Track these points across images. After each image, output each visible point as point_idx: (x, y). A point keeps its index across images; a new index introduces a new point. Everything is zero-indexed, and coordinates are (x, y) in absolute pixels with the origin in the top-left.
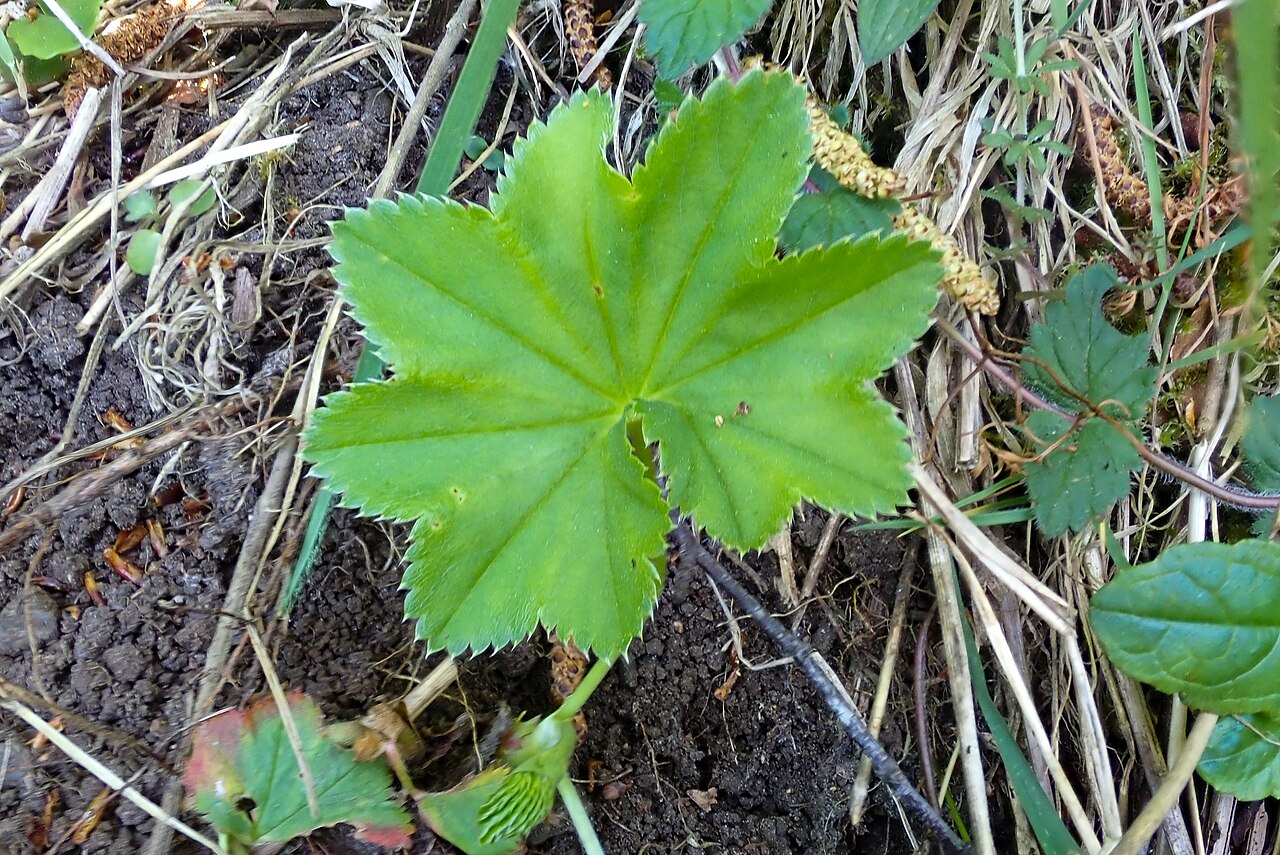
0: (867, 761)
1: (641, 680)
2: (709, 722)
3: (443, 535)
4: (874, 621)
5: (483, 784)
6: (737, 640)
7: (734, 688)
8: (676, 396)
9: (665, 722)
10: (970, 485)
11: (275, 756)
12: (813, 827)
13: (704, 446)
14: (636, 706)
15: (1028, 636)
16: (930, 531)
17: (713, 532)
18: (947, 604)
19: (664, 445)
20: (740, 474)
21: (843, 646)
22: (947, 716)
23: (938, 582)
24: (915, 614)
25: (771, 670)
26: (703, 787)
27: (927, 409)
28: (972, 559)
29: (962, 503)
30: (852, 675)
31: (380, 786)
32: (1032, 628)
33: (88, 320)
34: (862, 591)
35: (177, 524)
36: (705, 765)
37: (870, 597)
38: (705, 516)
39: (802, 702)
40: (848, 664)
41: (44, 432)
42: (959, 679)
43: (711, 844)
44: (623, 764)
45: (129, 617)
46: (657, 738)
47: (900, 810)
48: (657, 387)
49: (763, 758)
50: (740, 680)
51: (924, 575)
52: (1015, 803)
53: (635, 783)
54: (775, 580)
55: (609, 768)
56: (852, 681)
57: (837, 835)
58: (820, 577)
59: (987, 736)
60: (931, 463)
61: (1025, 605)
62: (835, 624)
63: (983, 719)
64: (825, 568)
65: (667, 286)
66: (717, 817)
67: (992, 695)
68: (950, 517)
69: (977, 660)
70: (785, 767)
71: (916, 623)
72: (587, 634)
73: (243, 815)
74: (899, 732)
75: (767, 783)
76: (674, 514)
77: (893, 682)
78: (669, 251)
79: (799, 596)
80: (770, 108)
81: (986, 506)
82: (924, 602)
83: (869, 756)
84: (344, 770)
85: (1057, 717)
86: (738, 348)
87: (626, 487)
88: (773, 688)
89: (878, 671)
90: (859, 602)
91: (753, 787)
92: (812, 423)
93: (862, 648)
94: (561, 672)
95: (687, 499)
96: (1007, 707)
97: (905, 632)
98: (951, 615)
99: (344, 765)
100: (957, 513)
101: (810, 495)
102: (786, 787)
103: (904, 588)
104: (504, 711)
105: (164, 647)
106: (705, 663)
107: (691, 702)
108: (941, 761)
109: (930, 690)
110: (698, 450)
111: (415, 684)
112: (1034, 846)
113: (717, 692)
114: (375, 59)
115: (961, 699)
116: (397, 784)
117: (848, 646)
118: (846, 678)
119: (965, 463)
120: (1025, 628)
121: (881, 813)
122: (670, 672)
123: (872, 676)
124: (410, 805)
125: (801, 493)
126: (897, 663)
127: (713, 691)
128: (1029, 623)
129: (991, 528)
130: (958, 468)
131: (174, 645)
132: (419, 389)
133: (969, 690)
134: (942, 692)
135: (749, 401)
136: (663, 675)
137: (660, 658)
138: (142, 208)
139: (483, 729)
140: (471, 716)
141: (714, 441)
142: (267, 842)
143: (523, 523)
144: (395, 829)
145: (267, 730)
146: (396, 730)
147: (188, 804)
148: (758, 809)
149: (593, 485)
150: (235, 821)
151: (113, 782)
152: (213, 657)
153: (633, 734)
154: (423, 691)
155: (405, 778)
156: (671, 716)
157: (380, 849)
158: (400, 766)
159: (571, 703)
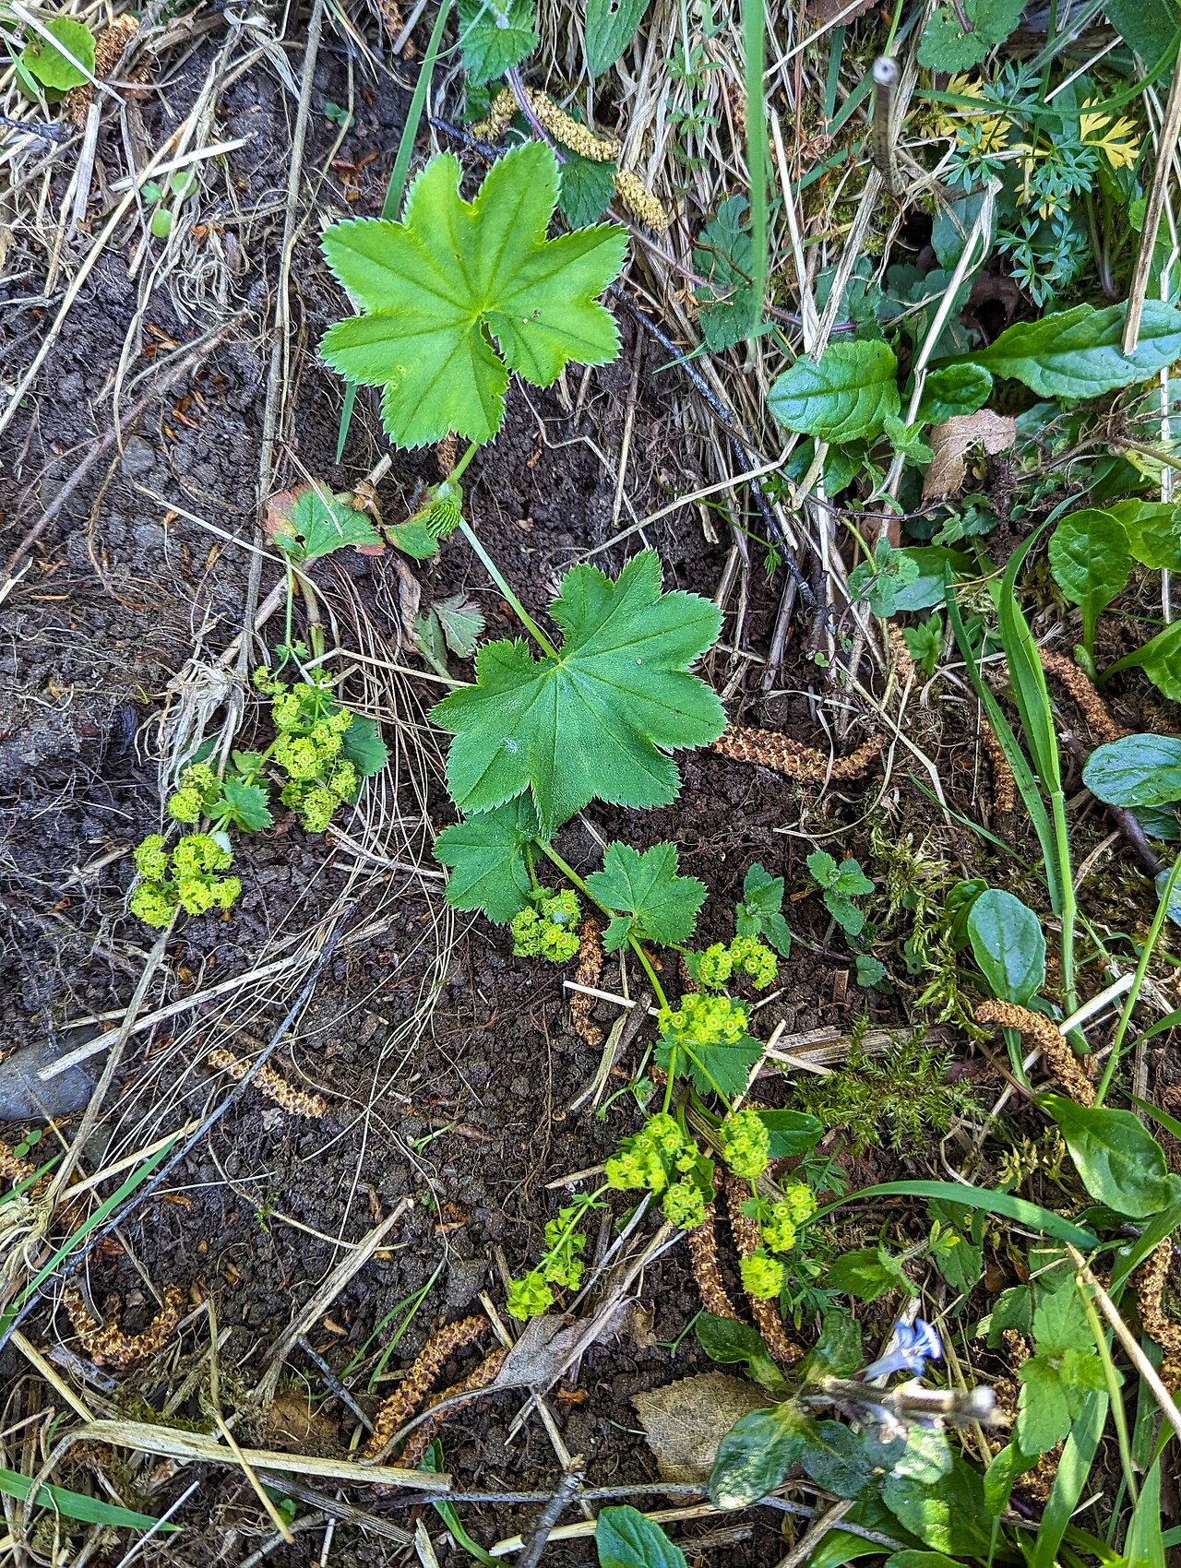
1: (486, 460)
2: (525, 481)
3: (398, 391)
5: (418, 520)
6: (542, 431)
7: (539, 459)
8: (502, 308)
9: (502, 483)
11: (311, 513)
13: (519, 334)
14: (484, 476)
17: (528, 379)
19: (501, 337)
20: (538, 348)
26: (525, 518)
30: (606, 446)
31: (366, 524)
33: (133, 270)
35: (210, 392)
36: (525, 506)
37: (613, 402)
38: (525, 372)
40: (603, 441)
41: (112, 342)
43: (532, 550)
44: (480, 507)
45: (202, 449)
46: (498, 492)
48: (491, 304)
49: (558, 499)
50: (542, 455)
53: (488, 518)
54: (558, 396)
55: (473, 510)
62: (595, 419)
64: (589, 387)
65: (493, 252)
66: (534, 534)
70: (570, 503)
72: (474, 434)
73: (299, 544)
75: (560, 513)
76: (510, 371)
78: (493, 236)
80: (538, 160)
84: (347, 517)
86: (531, 283)
87: (484, 360)
88: (562, 459)
89: (621, 444)
91: (553, 516)
92: (570, 319)
93: (611, 431)
94: (444, 460)
95: (515, 364)
99: (347, 514)
101: (574, 358)
102: (572, 514)
104: (420, 482)
105: (226, 464)
106: (521, 447)
107: (514, 471)
110: (517, 337)
111: (370, 473)
113: (528, 463)
114: (264, 58)
116: (374, 523)
117: (602, 432)
123: (618, 447)
124: (382, 533)
125: (567, 357)
127: (526, 463)
131: (231, 462)
132: (378, 318)
135: (539, 310)
138: (153, 193)
139: (408, 493)
140: (400, 487)
141: (524, 333)
142: (311, 558)
143: (435, 380)
144: (376, 546)
145: (305, 500)
146: (371, 494)
147: (269, 543)
148: (556, 528)
149: (467, 359)
150: (295, 548)
151: (228, 536)
152: (264, 465)
153: (484, 492)
154: (376, 475)
155: (379, 518)
156: (505, 479)
157: (366, 558)
158: (376, 512)
159: (456, 474)
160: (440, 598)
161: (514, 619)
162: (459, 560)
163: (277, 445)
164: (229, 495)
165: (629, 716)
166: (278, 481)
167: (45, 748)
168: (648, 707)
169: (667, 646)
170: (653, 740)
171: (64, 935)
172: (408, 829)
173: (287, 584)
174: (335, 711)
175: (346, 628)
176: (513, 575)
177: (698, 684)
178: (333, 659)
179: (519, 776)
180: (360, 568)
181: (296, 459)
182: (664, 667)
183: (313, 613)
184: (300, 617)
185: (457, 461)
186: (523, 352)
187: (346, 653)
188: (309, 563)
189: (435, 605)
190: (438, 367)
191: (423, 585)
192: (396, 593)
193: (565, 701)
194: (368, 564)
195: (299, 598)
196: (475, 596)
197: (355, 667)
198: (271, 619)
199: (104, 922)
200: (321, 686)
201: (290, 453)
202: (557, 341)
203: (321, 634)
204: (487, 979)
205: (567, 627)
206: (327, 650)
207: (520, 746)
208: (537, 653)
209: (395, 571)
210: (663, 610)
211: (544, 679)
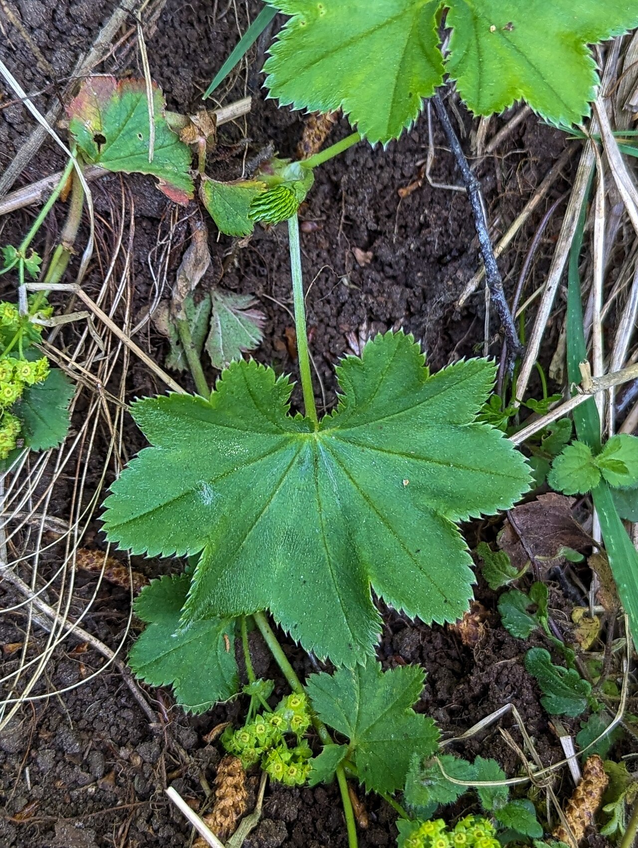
0: (484, 270)
1: (355, 162)
2: (387, 208)
3: (304, 31)
4: (525, 185)
5: (247, 189)
6: (430, 161)
7: (413, 192)
9: (360, 197)
10: (628, 122)
11: (129, 116)
12: (425, 302)
13: (478, 40)
14: (345, 179)
15: (620, 236)
16: (589, 142)
17: (464, 96)
18: (578, 194)
19: (456, 32)
20: (492, 66)
21: (497, 194)
22: (544, 267)
23: (578, 177)
24: (553, 192)
25: (443, 190)
26: (365, 249)
27: (624, 59)
28: (608, 171)
29: (618, 133)
30: (495, 215)
31: (184, 162)
32: (625, 232)
34: (526, 162)
36: (374, 235)
37: (529, 169)
38: (464, 87)
39: (454, 219)
40: (495, 207)
42: (563, 244)
43: (355, 287)
44: (322, 212)
46: (351, 204)
47: (487, 314)
49: (412, 246)
50: (419, 189)
51: (571, 170)
52: (562, 337)
53: (324, 228)
54: (472, 132)
55: (313, 211)
56: (493, 219)
57: (440, 313)
58: (503, 143)
59: (564, 289)
60: (609, 97)
61: (627, 215)
62: (498, 177)
63: (567, 277)
64: (508, 138)
66: (366, 272)
67: (580, 264)
68: (606, 139)
69: (581, 238)
70: (424, 258)
71: (551, 198)
72: (367, 125)
73: (96, 144)
74: (508, 265)
75: (407, 264)
76: (446, 76)
77: (519, 232)
79: (483, 149)
81: (631, 141)
82: (565, 186)
83: (487, 267)
84: (167, 142)
85: (614, 295)
87: (422, 46)
88: (439, 203)
89: (513, 220)
90: (521, 169)
91: (397, 263)
92: (547, 53)
93: (509, 200)
94: (309, 136)
95: (456, 71)
96: (586, 276)
97: (542, 202)
98: (577, 203)
99: (169, 140)
100: (612, 138)
101: (527, 97)
102: (419, 271)
103: (555, 172)
104: (270, 147)
105: (61, 13)
106: (401, 169)
107: (381, 191)
108: (527, 292)
109: (541, 245)
110: (474, 42)
111: (219, 108)
112: (562, 367)
113: (401, 191)
115: (559, 256)
116: (194, 165)
117: (501, 195)
118: (491, 215)
119: (631, 106)
120: (621, 230)
121: (473, 311)
122: (375, 165)
123: (509, 221)
124: (197, 182)
125: (522, 93)
126: (528, 218)
127: (398, 189)
128: (624, 229)
129: (630, 157)
130: (625, 107)
131: (68, 14)
133: (566, 253)
134: (549, 250)
135: (515, 24)
136: (370, 164)
137: (372, 152)
139: (252, 152)
140: (246, 142)
141: (486, 41)
142: (102, 167)
143: (352, 42)
144: (183, 193)
145: (129, 98)
146: (208, 132)
147: (62, 124)
148: (394, 278)
149: (402, 36)
150: (89, 146)
151: (20, 92)
152: (104, 36)
153: (335, 196)
154: (225, 114)
155: (202, 163)
156: (365, 194)
157: (164, 200)
158: (203, 155)
159: (316, 159)
160: (224, 287)
161: (292, 354)
162: (267, 258)
163: (131, 21)
164: (47, 49)
165: (360, 537)
166: (111, 61)
168: (388, 540)
169: (448, 483)
170: (372, 582)
172: (47, 533)
173: (59, 183)
174: (33, 354)
175: (97, 268)
176: (319, 305)
177: (459, 546)
178: (66, 295)
179: (194, 534)
180: (151, 207)
181: (143, 47)
182: (431, 504)
183: (70, 231)
184: (52, 228)
185: (322, 148)
186: (472, 64)
187: (82, 294)
188: (96, 173)
189: (215, 294)
190: (364, 29)
191: (214, 263)
192: (178, 258)
193: (297, 479)
194: (162, 207)
195: (63, 204)
196: (264, 305)
197: (82, 315)
198: (16, 213)
200: (34, 320)
201: (141, 37)
202: (518, 70)
203: (67, 259)
204: (45, 759)
205: (348, 397)
206: (64, 280)
207: (218, 501)
208: (296, 408)
209: (189, 232)
210: (467, 440)
211: (287, 440)
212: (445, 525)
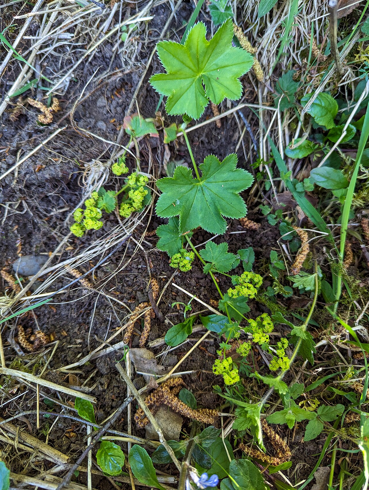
3: (172, 98)
11: (136, 123)
19: (206, 85)
33: (113, 49)
35: (127, 89)
48: (204, 72)
73: (133, 132)
87: (200, 91)
110: (211, 86)
125: (225, 96)
138: (125, 28)
141: (213, 84)
143: (183, 95)
145: (134, 119)
160: (177, 160)
165: (217, 204)
167: (52, 174)
168: (223, 203)
169: (235, 185)
170: (221, 213)
171: (45, 227)
177: (240, 199)
179: (177, 211)
182: (231, 191)
183: (138, 155)
186: (211, 91)
189: (174, 161)
191: (172, 154)
192: (163, 154)
193: (199, 195)
199: (58, 227)
205: (204, 172)
207: (181, 203)
209: (164, 148)
210: (236, 173)
211: (194, 186)
212: (235, 195)
